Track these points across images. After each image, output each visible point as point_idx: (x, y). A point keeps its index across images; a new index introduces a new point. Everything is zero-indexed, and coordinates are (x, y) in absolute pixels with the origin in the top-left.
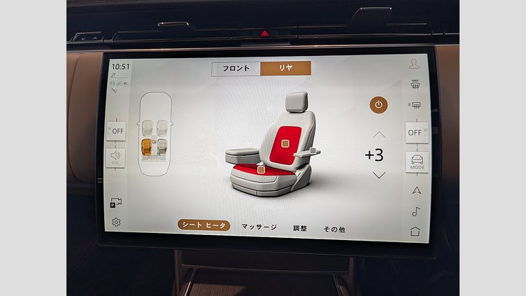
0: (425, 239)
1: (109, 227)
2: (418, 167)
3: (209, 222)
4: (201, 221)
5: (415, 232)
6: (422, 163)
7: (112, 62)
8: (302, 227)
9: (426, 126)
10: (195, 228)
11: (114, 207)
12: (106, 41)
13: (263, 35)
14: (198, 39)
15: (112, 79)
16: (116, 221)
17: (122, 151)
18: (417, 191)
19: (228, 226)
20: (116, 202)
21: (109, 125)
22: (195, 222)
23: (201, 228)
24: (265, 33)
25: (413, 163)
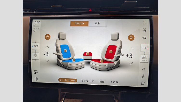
0: (146, 86)
1: (34, 81)
2: (145, 60)
3: (70, 79)
4: (67, 79)
5: (143, 83)
6: (146, 59)
7: (34, 20)
8: (103, 81)
9: (148, 45)
10: (65, 81)
11: (35, 73)
12: (32, 12)
13: (89, 11)
14: (66, 12)
15: (34, 27)
16: (36, 79)
17: (38, 54)
18: (144, 69)
19: (76, 81)
20: (36, 72)
21: (33, 44)
22: (65, 79)
23: (66, 81)
24: (90, 10)
25: (143, 59)
